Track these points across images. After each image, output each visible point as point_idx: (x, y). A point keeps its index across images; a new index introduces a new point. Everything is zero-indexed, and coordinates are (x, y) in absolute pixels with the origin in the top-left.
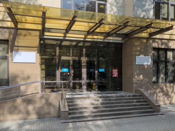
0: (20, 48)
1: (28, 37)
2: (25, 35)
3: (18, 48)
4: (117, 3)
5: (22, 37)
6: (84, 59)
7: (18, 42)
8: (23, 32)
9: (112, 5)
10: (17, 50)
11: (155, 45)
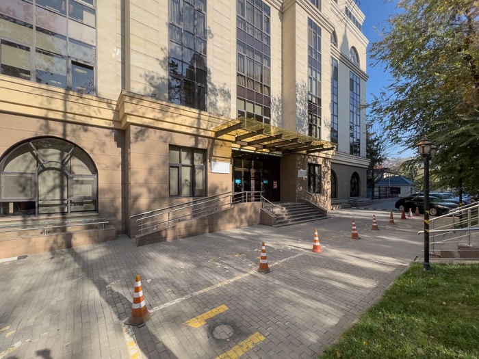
0: (217, 158)
1: (223, 148)
2: (221, 146)
3: (216, 158)
4: (278, 120)
5: (219, 147)
6: (253, 171)
7: (216, 152)
8: (220, 143)
9: (274, 121)
10: (215, 160)
11: (309, 160)
